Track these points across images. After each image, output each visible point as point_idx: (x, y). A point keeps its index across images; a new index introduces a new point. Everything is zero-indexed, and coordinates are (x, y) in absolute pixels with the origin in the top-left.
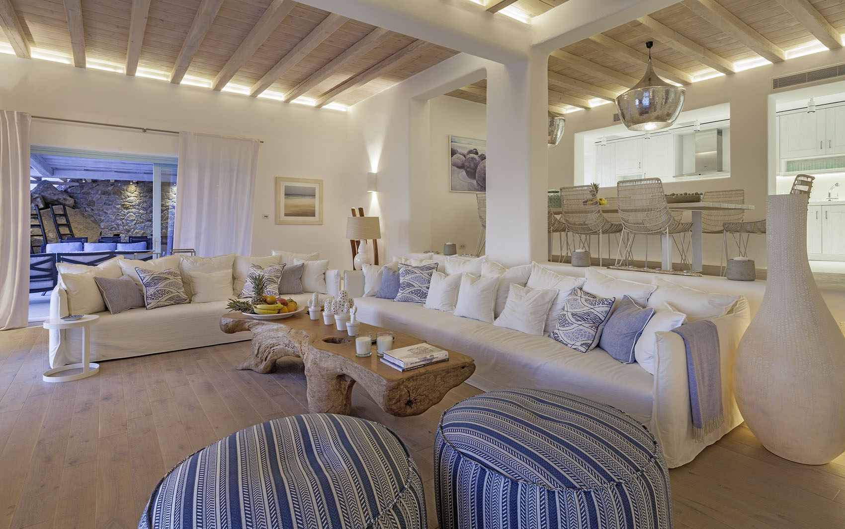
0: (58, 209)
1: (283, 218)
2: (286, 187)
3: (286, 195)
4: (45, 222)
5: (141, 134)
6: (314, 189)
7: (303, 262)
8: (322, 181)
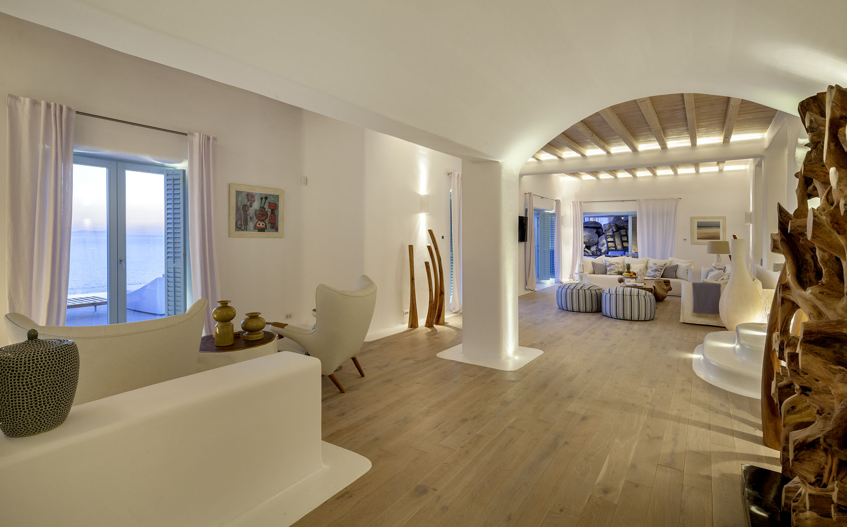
1: (696, 240)
2: (699, 223)
3: (698, 227)
4: (616, 240)
5: (621, 202)
6: (719, 222)
7: (679, 264)
8: (725, 217)
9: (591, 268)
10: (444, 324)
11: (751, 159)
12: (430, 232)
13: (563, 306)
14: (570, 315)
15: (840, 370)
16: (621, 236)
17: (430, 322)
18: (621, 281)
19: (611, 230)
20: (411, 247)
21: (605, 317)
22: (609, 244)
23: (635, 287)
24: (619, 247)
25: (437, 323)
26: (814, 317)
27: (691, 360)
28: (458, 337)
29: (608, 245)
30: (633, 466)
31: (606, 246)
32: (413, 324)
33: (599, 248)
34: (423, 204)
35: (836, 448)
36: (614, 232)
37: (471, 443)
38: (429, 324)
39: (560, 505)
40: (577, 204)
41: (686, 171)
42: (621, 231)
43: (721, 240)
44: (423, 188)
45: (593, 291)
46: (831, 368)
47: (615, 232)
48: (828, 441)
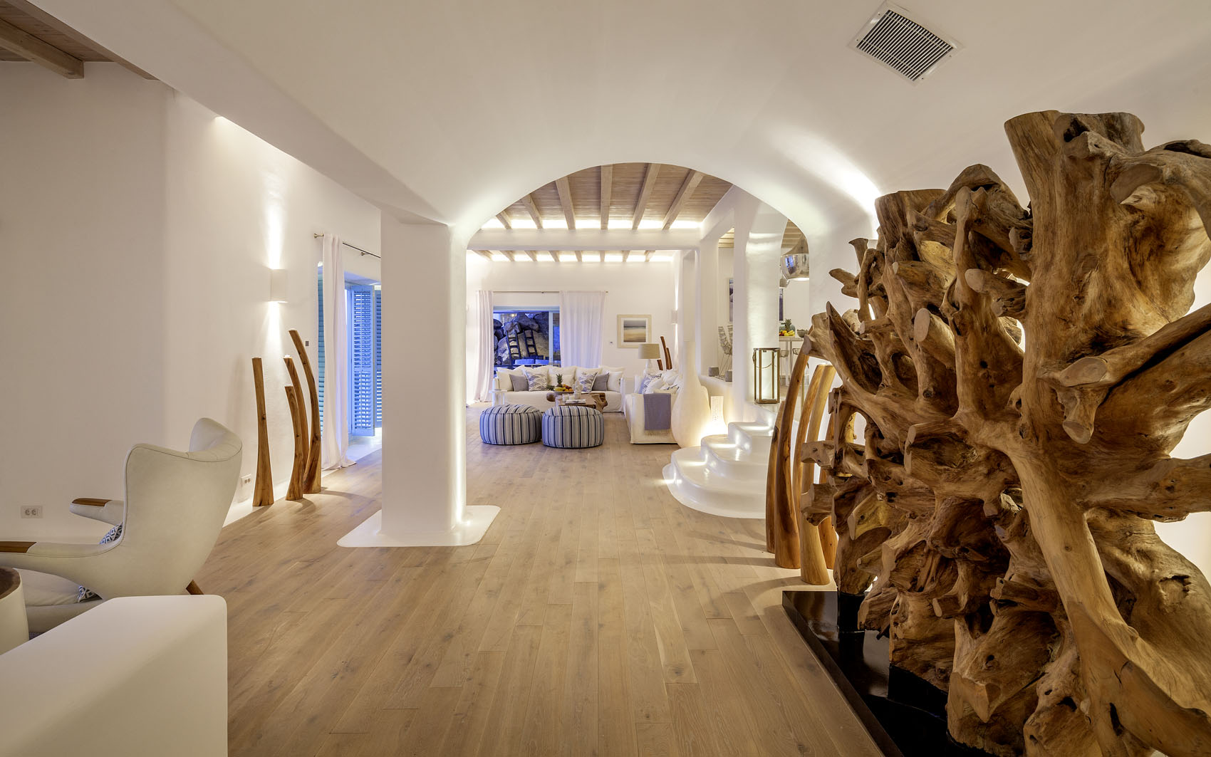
0: (528, 333)
1: (623, 343)
2: (625, 322)
3: (625, 327)
4: (520, 344)
5: (541, 294)
6: (645, 322)
7: (610, 372)
8: (650, 316)
9: (508, 383)
10: (319, 490)
11: (677, 251)
12: (294, 334)
13: (492, 439)
14: (504, 450)
15: (945, 469)
16: (526, 339)
17: (296, 490)
18: (551, 399)
19: (513, 330)
20: (257, 363)
21: (548, 449)
22: (512, 349)
23: (576, 404)
24: (524, 353)
25: (309, 490)
26: (889, 420)
27: (666, 486)
28: (361, 509)
29: (510, 351)
30: (686, 630)
31: (507, 352)
32: (264, 498)
33: (499, 355)
34: (275, 286)
35: (943, 548)
36: (517, 334)
37: (479, 669)
38: (294, 495)
39: (642, 711)
40: (486, 294)
41: (590, 258)
42: (526, 332)
43: (647, 342)
44: (274, 257)
45: (530, 415)
46: (937, 469)
47: (519, 333)
48: (934, 542)
